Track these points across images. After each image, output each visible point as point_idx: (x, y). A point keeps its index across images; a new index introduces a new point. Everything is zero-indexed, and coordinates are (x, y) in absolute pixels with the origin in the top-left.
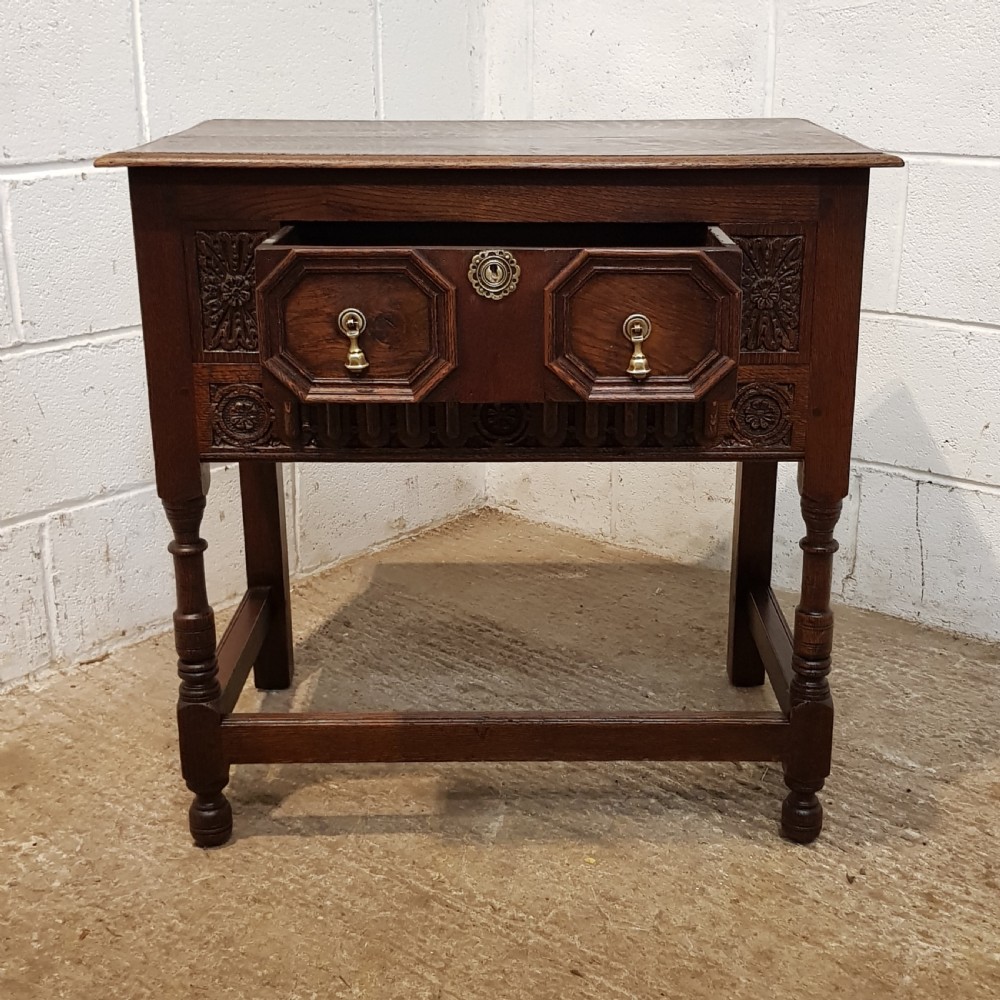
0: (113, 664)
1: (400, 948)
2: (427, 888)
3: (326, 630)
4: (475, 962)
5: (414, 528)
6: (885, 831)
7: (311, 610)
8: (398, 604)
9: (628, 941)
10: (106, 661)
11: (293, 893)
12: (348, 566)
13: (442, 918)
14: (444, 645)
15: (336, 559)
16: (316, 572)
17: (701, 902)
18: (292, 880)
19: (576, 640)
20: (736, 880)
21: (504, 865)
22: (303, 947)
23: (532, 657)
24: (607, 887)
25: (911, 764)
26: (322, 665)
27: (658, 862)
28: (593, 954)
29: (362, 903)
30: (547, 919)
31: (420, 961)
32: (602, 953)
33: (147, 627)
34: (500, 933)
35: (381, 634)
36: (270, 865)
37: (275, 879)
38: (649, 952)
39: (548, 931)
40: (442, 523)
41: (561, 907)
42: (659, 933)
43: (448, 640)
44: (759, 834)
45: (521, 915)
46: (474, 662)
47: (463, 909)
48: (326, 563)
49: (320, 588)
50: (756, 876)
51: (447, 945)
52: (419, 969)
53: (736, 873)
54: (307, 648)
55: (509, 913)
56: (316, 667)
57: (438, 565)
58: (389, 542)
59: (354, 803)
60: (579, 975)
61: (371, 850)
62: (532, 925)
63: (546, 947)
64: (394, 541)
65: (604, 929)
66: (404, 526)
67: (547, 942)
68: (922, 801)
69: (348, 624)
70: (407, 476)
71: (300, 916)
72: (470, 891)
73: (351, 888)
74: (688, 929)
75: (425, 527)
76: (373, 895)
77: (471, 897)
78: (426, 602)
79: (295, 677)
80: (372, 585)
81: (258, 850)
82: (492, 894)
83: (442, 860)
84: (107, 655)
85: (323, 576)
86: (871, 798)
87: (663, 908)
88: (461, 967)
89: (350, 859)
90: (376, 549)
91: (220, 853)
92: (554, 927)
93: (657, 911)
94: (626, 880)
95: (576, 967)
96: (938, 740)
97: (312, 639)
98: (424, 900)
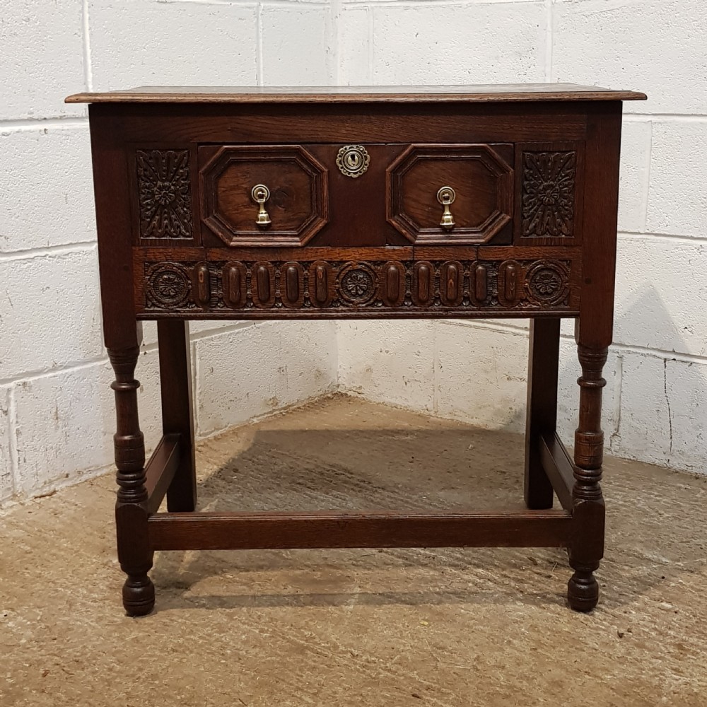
0: (59, 497)
1: (283, 680)
2: (303, 642)
3: (220, 474)
4: (340, 689)
5: (284, 406)
6: (646, 604)
7: (208, 462)
8: (274, 457)
9: (455, 675)
10: (54, 495)
11: (201, 646)
12: (235, 432)
13: (314, 661)
14: (310, 484)
15: (226, 427)
16: (211, 436)
17: (508, 650)
18: (200, 637)
19: (409, 480)
20: (535, 635)
21: (359, 626)
22: (211, 680)
23: (376, 491)
24: (438, 640)
25: (664, 560)
26: (218, 497)
27: (475, 624)
28: (428, 683)
29: (253, 652)
30: (393, 661)
31: (298, 689)
32: (435, 683)
33: (85, 472)
34: (358, 670)
35: (261, 477)
36: (183, 627)
37: (188, 637)
38: (470, 682)
39: (394, 669)
40: (305, 402)
41: (404, 653)
42: (477, 670)
43: (312, 481)
44: (551, 606)
45: (373, 659)
46: (332, 495)
47: (330, 655)
48: (218, 429)
49: (215, 447)
50: (549, 633)
51: (318, 679)
52: (299, 694)
53: (534, 631)
54: (205, 486)
55: (364, 658)
56: (213, 499)
57: (303, 431)
58: (266, 416)
59: (245, 587)
60: (418, 697)
61: (259, 617)
62: (382, 665)
63: (393, 679)
64: (269, 415)
65: (436, 667)
66: (277, 404)
67: (394, 676)
68: (673, 585)
69: (236, 471)
70: (279, 366)
71: (208, 661)
72: (335, 644)
73: (244, 642)
74: (499, 667)
75: (292, 405)
76: (261, 646)
77: (335, 647)
78: (295, 456)
79: (197, 505)
80: (254, 445)
81: (174, 618)
82: (351, 645)
83: (312, 623)
84: (55, 492)
85: (216, 438)
86: (635, 582)
87: (480, 654)
88: (330, 692)
89: (244, 623)
90: (255, 420)
91: (147, 620)
92: (399, 667)
93: (475, 656)
94: (451, 636)
95: (417, 692)
96: (684, 545)
97: (210, 480)
98: (301, 650)
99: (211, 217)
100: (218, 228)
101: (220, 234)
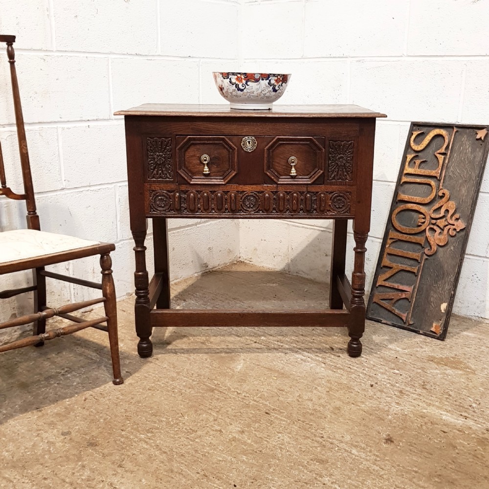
0: (95, 313)
1: (202, 405)
2: (213, 386)
5: (211, 267)
6: (386, 371)
9: (287, 404)
10: (92, 312)
11: (163, 387)
12: (185, 281)
13: (219, 396)
15: (181, 278)
17: (315, 392)
18: (163, 383)
20: (329, 385)
21: (242, 379)
24: (280, 386)
25: (398, 349)
27: (300, 379)
28: (274, 407)
29: (188, 391)
30: (258, 396)
31: (209, 409)
32: (277, 407)
34: (240, 400)
36: (155, 378)
37: (156, 383)
38: (294, 407)
39: (258, 400)
41: (263, 393)
42: (299, 401)
45: (248, 395)
47: (226, 393)
48: (177, 279)
50: (336, 384)
51: (220, 404)
52: (209, 411)
53: (328, 383)
55: (243, 395)
58: (201, 272)
59: (186, 359)
60: (268, 414)
61: (192, 374)
62: (252, 398)
63: (257, 405)
64: (203, 272)
65: (278, 400)
68: (401, 361)
71: (166, 395)
72: (229, 387)
73: (184, 386)
74: (309, 400)
76: (193, 388)
77: (229, 389)
81: (150, 374)
82: (237, 388)
83: (218, 377)
84: (92, 310)
85: (175, 284)
86: (382, 360)
87: (301, 393)
89: (185, 377)
90: (196, 275)
92: (260, 399)
93: (298, 394)
94: (287, 384)
95: (268, 411)
96: (409, 341)
98: (212, 390)
99: (182, 170)
100: (185, 175)
101: (186, 178)
